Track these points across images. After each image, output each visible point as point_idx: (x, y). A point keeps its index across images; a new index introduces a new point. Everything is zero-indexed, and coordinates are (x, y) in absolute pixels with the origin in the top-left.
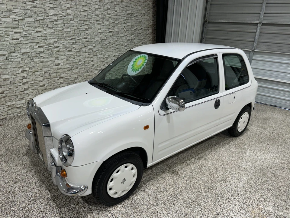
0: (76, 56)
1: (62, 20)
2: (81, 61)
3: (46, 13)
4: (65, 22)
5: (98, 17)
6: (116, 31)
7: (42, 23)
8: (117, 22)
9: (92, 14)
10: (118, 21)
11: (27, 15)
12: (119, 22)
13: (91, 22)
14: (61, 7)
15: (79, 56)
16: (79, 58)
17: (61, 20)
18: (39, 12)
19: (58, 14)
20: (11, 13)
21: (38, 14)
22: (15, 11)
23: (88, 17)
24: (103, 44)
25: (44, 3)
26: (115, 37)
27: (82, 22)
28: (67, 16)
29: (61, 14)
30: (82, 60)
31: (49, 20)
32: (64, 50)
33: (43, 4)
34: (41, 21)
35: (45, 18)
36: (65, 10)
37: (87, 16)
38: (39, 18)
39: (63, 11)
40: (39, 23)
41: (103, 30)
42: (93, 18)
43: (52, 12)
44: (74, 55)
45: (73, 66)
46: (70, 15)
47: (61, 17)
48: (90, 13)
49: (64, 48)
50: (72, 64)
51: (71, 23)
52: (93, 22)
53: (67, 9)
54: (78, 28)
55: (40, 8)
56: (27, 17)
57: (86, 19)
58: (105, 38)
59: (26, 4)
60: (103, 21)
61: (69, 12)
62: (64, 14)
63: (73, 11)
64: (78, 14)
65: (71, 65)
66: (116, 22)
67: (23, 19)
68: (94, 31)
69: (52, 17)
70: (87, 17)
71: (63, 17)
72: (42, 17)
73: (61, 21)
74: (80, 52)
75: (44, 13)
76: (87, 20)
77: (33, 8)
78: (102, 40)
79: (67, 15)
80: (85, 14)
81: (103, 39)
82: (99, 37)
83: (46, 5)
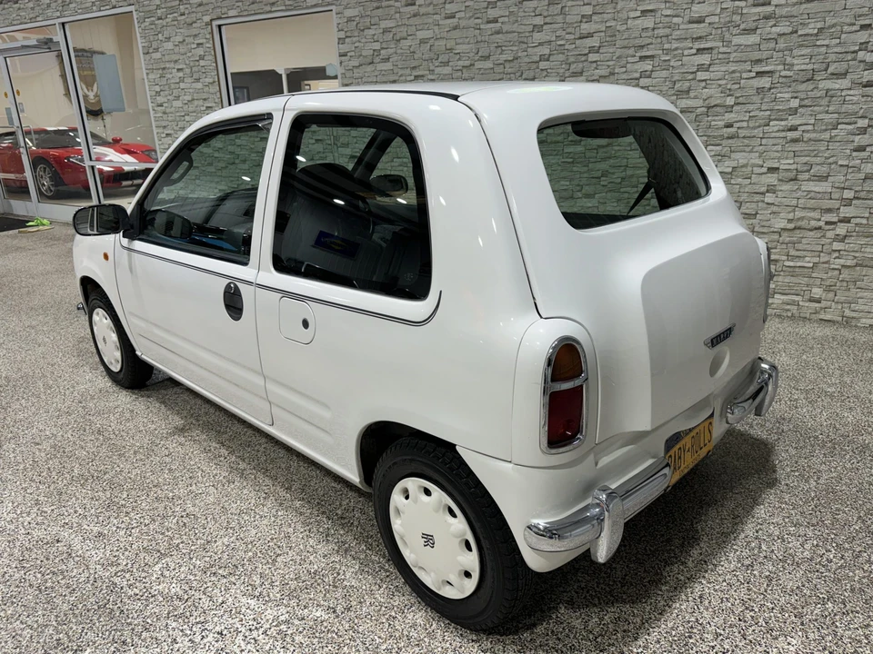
0: (592, 160)
1: (564, 53)
2: (610, 175)
3: (523, 43)
4: (572, 59)
5: (702, 25)
6: (796, 68)
7: (510, 70)
8: (812, 28)
9: (675, 20)
10: (819, 25)
11: (480, 54)
12: (820, 30)
13: (666, 46)
14: (565, 19)
15: (604, 159)
16: (604, 166)
17: (561, 55)
18: (505, 44)
19: (554, 38)
20: (451, 54)
21: (503, 48)
22: (459, 49)
23: (656, 32)
24: (713, 123)
25: (519, 19)
26: (787, 96)
27: (631, 51)
28: (577, 42)
29: (562, 39)
30: (613, 173)
31: (527, 60)
32: (560, 138)
33: (517, 21)
34: (507, 65)
35: (519, 55)
36: (575, 25)
37: (654, 29)
38: (504, 57)
39: (569, 30)
40: (501, 71)
41: (723, 69)
42: (678, 32)
43: (538, 37)
44: (588, 154)
45: (578, 188)
46: (590, 35)
47: (562, 48)
48: (667, 16)
49: (559, 135)
50: (576, 182)
51: (590, 60)
52: (675, 46)
53: (581, 22)
54: (613, 74)
55: (510, 32)
56: (478, 60)
57: (649, 41)
58: (730, 101)
59: (480, 29)
60: (727, 36)
61: (586, 27)
62: (572, 37)
63: (602, 22)
64: (618, 28)
65: (573, 183)
66: (800, 33)
67: (471, 65)
68: (676, 78)
69: (536, 50)
70: (650, 34)
71: (566, 47)
72: (512, 55)
73: (561, 57)
74: (609, 148)
75: (517, 44)
76: (651, 44)
77: (492, 37)
78: (709, 108)
79: (580, 38)
80: (648, 22)
81: (715, 106)
82: (696, 97)
83: (525, 22)
